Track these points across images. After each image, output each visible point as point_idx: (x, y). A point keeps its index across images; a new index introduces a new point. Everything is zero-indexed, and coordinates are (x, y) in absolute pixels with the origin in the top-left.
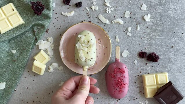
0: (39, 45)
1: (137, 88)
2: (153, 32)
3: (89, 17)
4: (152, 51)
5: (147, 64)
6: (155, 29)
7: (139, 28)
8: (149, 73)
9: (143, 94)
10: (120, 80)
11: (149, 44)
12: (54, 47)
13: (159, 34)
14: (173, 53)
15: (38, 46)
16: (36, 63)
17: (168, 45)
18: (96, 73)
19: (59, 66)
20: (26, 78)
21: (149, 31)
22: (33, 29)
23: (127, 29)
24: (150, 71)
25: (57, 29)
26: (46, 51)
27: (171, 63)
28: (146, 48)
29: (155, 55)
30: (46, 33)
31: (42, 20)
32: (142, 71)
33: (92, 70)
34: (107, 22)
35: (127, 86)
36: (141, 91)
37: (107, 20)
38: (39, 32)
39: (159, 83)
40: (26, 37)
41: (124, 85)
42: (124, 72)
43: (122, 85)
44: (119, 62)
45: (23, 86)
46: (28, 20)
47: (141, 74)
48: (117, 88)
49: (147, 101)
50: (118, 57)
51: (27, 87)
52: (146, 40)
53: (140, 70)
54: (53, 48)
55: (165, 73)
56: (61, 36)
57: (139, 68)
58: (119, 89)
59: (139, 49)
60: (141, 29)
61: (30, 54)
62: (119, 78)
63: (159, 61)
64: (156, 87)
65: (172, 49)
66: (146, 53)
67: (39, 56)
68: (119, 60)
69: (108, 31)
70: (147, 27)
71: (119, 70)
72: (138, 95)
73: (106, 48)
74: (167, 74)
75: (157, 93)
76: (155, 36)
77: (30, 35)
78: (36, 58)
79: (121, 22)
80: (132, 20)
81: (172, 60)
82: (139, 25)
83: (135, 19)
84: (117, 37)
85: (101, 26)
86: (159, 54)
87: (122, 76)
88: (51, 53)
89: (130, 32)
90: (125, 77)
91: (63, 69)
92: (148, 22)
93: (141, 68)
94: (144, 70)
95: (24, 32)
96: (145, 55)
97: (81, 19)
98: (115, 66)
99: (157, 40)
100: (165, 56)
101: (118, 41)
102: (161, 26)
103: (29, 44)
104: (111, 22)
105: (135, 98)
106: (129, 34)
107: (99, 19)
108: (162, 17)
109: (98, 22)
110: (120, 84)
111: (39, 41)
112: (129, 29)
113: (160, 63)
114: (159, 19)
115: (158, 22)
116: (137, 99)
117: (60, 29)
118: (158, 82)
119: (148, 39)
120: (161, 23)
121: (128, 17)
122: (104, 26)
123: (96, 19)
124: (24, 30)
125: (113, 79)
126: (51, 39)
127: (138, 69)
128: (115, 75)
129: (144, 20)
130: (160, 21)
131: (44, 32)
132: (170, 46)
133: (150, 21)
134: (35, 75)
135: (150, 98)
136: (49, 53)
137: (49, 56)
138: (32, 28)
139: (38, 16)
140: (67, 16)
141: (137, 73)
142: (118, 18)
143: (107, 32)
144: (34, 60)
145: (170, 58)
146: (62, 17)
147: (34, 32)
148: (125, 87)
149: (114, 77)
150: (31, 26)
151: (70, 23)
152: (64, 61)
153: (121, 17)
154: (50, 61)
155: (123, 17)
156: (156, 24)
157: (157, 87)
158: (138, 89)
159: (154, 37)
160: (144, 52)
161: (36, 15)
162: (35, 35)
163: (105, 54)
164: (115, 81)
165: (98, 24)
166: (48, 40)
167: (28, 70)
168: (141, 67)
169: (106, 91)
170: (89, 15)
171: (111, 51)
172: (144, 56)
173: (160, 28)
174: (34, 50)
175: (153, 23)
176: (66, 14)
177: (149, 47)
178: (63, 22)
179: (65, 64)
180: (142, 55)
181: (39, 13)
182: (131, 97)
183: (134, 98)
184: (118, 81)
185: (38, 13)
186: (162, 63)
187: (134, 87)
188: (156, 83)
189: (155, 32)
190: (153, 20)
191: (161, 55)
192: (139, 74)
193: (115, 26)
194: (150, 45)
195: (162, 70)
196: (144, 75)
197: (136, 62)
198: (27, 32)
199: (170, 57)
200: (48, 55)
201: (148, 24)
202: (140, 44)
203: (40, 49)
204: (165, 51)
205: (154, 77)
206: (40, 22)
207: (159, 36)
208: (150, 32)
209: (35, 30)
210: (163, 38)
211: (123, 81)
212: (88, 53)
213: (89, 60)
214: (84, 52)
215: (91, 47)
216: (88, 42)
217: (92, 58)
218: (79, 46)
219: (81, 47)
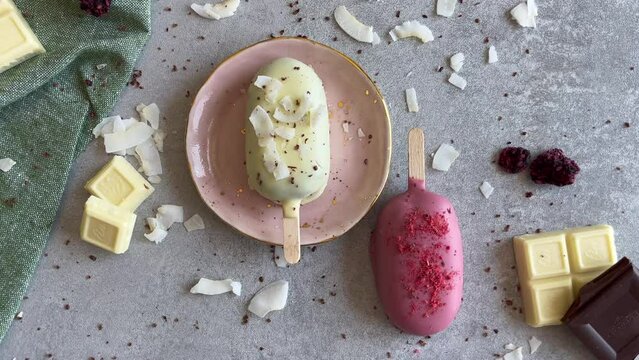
0: (106, 136)
1: (495, 288)
2: (547, 68)
3: (300, 20)
4: (548, 145)
5: (529, 195)
6: (557, 56)
7: (494, 56)
8: (538, 231)
9: (521, 311)
10: (432, 260)
11: (535, 117)
12: (164, 141)
13: (574, 76)
14: (629, 147)
15: (101, 138)
16: (95, 207)
17: (610, 118)
18: (334, 238)
19: (187, 216)
20: (58, 267)
21: (533, 66)
22: (79, 74)
23: (448, 61)
24: (542, 224)
25: (175, 69)
26: (134, 160)
27: (622, 189)
28: (524, 134)
29: (563, 159)
30: (130, 87)
31: (115, 37)
32: (511, 222)
33: (318, 225)
34: (371, 36)
35: (457, 282)
36: (509, 303)
37: (371, 29)
38: (103, 85)
39: (582, 265)
40: (52, 104)
41: (448, 278)
42: (444, 229)
43: (437, 278)
44: (423, 190)
45: (47, 301)
46: (58, 40)
47: (510, 234)
48: (416, 293)
49: (534, 338)
50: (418, 172)
51: (62, 304)
52: (523, 103)
53: (503, 221)
54: (160, 145)
55: (602, 228)
56: (190, 96)
57: (500, 210)
58: (426, 297)
59: (500, 137)
60: (503, 60)
61: (71, 172)
62: (427, 253)
63: (579, 181)
64: (568, 283)
65: (626, 131)
66: (526, 152)
67: (105, 179)
68: (421, 181)
69: (375, 72)
70: (527, 51)
71: (425, 223)
72: (501, 319)
73: (370, 137)
74: (610, 231)
75: (575, 304)
76: (560, 85)
77: (66, 96)
78: (94, 186)
79: (426, 34)
80: (468, 24)
81: (628, 176)
82: (496, 45)
83: (477, 21)
84: (413, 95)
85: (349, 51)
86: (575, 154)
87: (438, 246)
88: (153, 166)
89: (460, 74)
90: (448, 248)
91: (203, 227)
92: (530, 30)
93: (507, 211)
94: (519, 220)
95: (45, 87)
96: (524, 160)
97: (268, 29)
98: (407, 206)
99: (565, 99)
100: (600, 161)
101: (417, 109)
102: (579, 43)
103: (67, 132)
104: (387, 37)
105: (490, 331)
106: (455, 79)
107: (338, 27)
108: (581, 9)
109: (335, 39)
110: (432, 279)
111: (104, 120)
112: (458, 61)
113: (579, 188)
114: (571, 17)
115: (568, 28)
116: (496, 331)
117: (184, 68)
118: (577, 263)
119: (531, 97)
120: (578, 34)
121: (449, 13)
122: (359, 52)
123: (327, 26)
124: (45, 78)
125: (403, 257)
126: (151, 111)
127: (498, 216)
128: (411, 241)
129: (514, 23)
130: (576, 26)
131: (124, 85)
132: (616, 122)
133: (538, 25)
134: (95, 254)
135: (546, 328)
136: (146, 165)
137: (146, 178)
138: (75, 68)
139: (96, 22)
140: (211, 19)
141: (493, 232)
142: (411, 19)
143: (371, 75)
144: (89, 194)
145: (618, 169)
146: (194, 22)
147: (83, 85)
148: (450, 288)
149: (407, 248)
150: (69, 60)
151: (224, 44)
152: (208, 196)
153: (425, 16)
154: (150, 198)
155: (431, 15)
156: (562, 38)
157: (574, 283)
158: (498, 295)
159: (554, 88)
160: (519, 149)
161: (88, 17)
162: (87, 97)
163: (366, 162)
164: (410, 264)
165: (335, 45)
166: (139, 116)
167: (67, 238)
168: (507, 206)
169: (375, 308)
170: (298, 11)
171: (390, 148)
172: (520, 164)
173: (574, 53)
174: (88, 157)
175: (548, 34)
176: (208, 9)
177: (535, 128)
178: (198, 44)
179: (210, 205)
180: (510, 160)
181: (99, 7)
182: (474, 326)
183: (485, 328)
184: (423, 264)
185: (96, 6)
186: (589, 188)
187: (485, 288)
188: (568, 269)
189: (558, 68)
190: (547, 22)
191: (585, 158)
192: (503, 236)
193: (401, 52)
194: (541, 119)
195: (589, 215)
196: (521, 238)
197: (488, 189)
198: (54, 85)
199: (617, 165)
200: (143, 174)
201: (529, 38)
202: (500, 119)
203: (108, 151)
204: (599, 141)
205: (560, 244)
206: (104, 44)
207: (572, 83)
208: (537, 70)
209: (87, 76)
210: (591, 91)
211: (443, 264)
212: (297, 147)
213: (305, 176)
214: (284, 143)
215: (308, 124)
216: (298, 103)
217: (315, 168)
218: (263, 122)
219: (271, 124)
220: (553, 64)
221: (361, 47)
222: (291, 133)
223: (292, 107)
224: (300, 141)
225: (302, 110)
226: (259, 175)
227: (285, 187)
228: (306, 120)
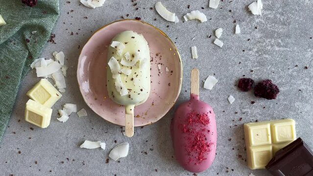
0: (37, 68)
1: (233, 149)
2: (267, 37)
3: (137, 9)
4: (264, 77)
5: (253, 103)
6: (272, 31)
7: (238, 30)
8: (257, 121)
9: (246, 161)
10: (200, 137)
11: (259, 62)
12: (67, 71)
13: (280, 41)
14: (307, 79)
15: (35, 69)
16: (31, 105)
17: (297, 64)
18: (152, 124)
19: (79, 109)
20: (15, 133)
21: (258, 35)
22: (23, 36)
23: (214, 32)
24: (259, 117)
25: (72, 34)
26: (52, 81)
27: (301, 101)
28: (252, 71)
29: (271, 85)
30: (50, 43)
31: (41, 17)
32: (243, 116)
33: (144, 116)
34: (174, 18)
35: (213, 148)
36: (240, 156)
37: (174, 14)
38: (35, 42)
39: (278, 140)
40: (10, 51)
41: (208, 146)
42: (207, 121)
43: (203, 146)
44: (197, 101)
45: (10, 149)
46: (12, 18)
47: (242, 122)
48: (192, 153)
49: (252, 174)
50: (195, 90)
51: (17, 151)
52: (252, 55)
53: (239, 115)
54: (65, 73)
55: (290, 121)
56: (80, 48)
57: (238, 110)
58: (196, 155)
59: (239, 73)
60: (243, 32)
61: (20, 87)
62: (198, 133)
63: (279, 96)
64: (270, 148)
65: (306, 71)
66: (252, 81)
67: (37, 91)
68: (197, 96)
69: (176, 37)
70: (256, 28)
71: (198, 118)
72: (235, 164)
73: (172, 72)
74: (293, 123)
75: (272, 160)
76: (272, 46)
77: (17, 47)
78: (31, 94)
79: (203, 17)
80: (225, 13)
81: (305, 94)
82: (239, 24)
83: (230, 11)
84: (195, 49)
85: (162, 26)
86: (278, 82)
87: (204, 130)
88: (61, 84)
89: (220, 39)
90: (209, 131)
91: (86, 115)
92: (258, 16)
93: (241, 110)
94: (247, 115)
95: (6, 43)
96: (251, 85)
97: (120, 14)
98: (189, 109)
99: (274, 53)
100: (291, 86)
101: (197, 57)
102: (284, 24)
103: (17, 66)
104: (182, 19)
105: (229, 170)
106: (218, 42)
107: (157, 13)
108: (286, 5)
109: (155, 20)
110: (200, 146)
111: (36, 60)
112: (219, 32)
113: (279, 100)
114: (280, 10)
115: (278, 16)
116: (233, 170)
117: (77, 34)
118: (275, 139)
119: (257, 52)
120: (283, 19)
121: (216, 7)
122: (168, 26)
123: (152, 12)
124: (5, 38)
125: (186, 135)
126: (60, 56)
127: (236, 113)
128: (190, 127)
129: (250, 13)
130: (283, 14)
131: (46, 42)
132: (300, 66)
133: (263, 14)
134: (32, 128)
135: (257, 170)
136: (58, 83)
137: (58, 90)
138: (21, 32)
139: (31, 8)
140: (91, 8)
141: (233, 121)
142: (195, 10)
143: (173, 40)
144: (29, 98)
145: (300, 90)
146: (82, 9)
147: (25, 42)
148: (209, 151)
149: (188, 131)
150: (17, 29)
151: (97, 21)
152: (88, 101)
153: (203, 8)
154: (60, 100)
155: (206, 7)
156: (275, 21)
157: (273, 148)
158: (235, 152)
159: (269, 48)
160: (248, 80)
161: (27, 7)
162: (27, 48)
163: (169, 85)
164: (189, 139)
165: (155, 24)
166: (54, 58)
167: (19, 118)
168: (242, 108)
169: (172, 157)
170: (136, 4)
171: (181, 79)
172: (249, 87)
173: (281, 29)
174: (28, 79)
175: (268, 19)
176: (89, 3)
177: (258, 68)
178: (84, 21)
179: (89, 105)
180: (244, 85)
181: (31, 2)
182: (222, 167)
183: (227, 168)
184: (196, 139)
185: (29, 2)
186: (284, 100)
187: (228, 149)
188: (270, 142)
189: (272, 37)
190: (268, 12)
191: (283, 84)
192: (238, 123)
193: (190, 27)
194: (261, 64)
195: (283, 113)
196: (248, 125)
197: (232, 99)
198: (11, 41)
199: (300, 88)
200: (56, 87)
201: (257, 20)
202: (240, 63)
203: (38, 76)
204: (291, 76)
205: (267, 129)
206: (35, 21)
207: (279, 45)
208: (261, 38)
209: (27, 37)
210: (289, 50)
211: (206, 139)
212: (132, 79)
213: (136, 94)
214: (126, 77)
215: (138, 67)
216: (133, 56)
217: (141, 90)
218: (115, 65)
219: (119, 66)
220: (270, 35)
221: (169, 24)
222: (129, 72)
223: (130, 58)
224: (134, 76)
225: (135, 60)
226: (113, 92)
227: (126, 100)
228: (137, 65)
